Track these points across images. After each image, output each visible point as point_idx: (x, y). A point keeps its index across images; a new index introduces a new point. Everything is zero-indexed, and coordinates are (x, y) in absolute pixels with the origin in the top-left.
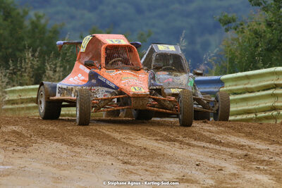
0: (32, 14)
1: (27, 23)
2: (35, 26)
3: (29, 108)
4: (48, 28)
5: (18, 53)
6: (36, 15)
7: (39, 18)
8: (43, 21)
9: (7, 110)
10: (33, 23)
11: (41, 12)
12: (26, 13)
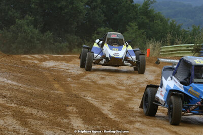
0: (171, 20)
1: (169, 23)
2: (172, 24)
3: (169, 54)
4: (177, 25)
5: (165, 34)
6: (172, 21)
7: (173, 21)
8: (175, 23)
9: (161, 55)
10: (171, 23)
11: (174, 19)
12: (169, 20)
